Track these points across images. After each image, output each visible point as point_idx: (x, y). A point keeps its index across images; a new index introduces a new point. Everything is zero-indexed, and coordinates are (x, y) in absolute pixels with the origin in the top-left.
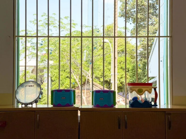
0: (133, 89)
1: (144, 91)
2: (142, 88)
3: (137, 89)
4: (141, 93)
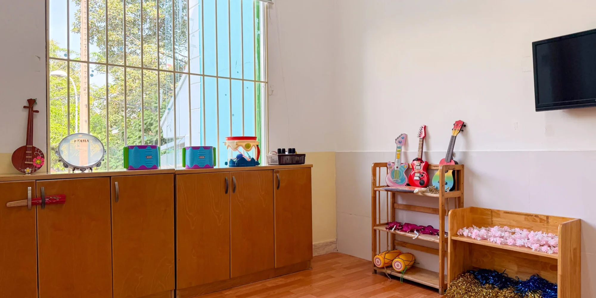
0: (239, 144)
1: (251, 146)
2: (250, 143)
3: (244, 144)
4: (248, 148)
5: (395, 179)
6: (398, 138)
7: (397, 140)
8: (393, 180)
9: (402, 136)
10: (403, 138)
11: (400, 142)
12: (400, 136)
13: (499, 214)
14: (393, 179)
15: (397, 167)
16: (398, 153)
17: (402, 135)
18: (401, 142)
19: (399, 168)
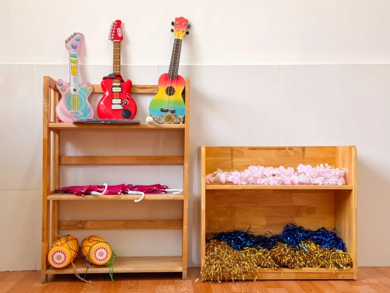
5: (73, 111)
6: (69, 39)
7: (68, 43)
8: (69, 112)
9: (75, 37)
10: (78, 40)
11: (74, 47)
12: (72, 37)
13: (242, 153)
14: (69, 110)
15: (75, 90)
16: (73, 65)
17: (75, 34)
18: (76, 46)
19: (78, 91)
